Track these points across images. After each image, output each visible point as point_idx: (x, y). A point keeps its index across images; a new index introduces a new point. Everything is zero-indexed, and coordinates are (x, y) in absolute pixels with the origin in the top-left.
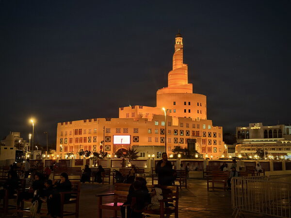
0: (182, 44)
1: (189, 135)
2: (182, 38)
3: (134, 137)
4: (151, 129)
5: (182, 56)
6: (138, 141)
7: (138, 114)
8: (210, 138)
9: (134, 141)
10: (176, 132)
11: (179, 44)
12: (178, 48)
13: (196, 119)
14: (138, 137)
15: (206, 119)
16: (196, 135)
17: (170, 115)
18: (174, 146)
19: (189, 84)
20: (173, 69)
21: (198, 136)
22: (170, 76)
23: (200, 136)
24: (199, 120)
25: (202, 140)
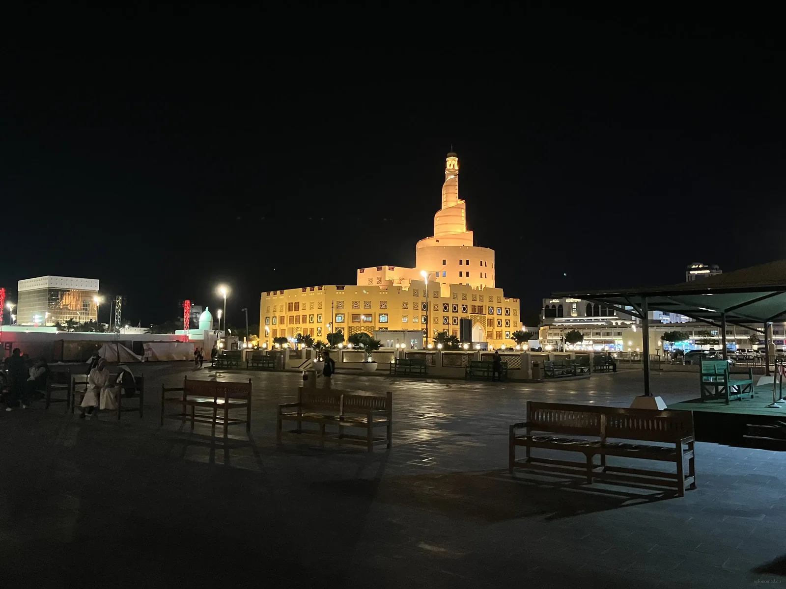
0: (457, 168)
1: (466, 312)
2: (457, 159)
4: (407, 303)
5: (457, 187)
6: (387, 322)
7: (387, 279)
8: (499, 317)
9: (380, 322)
10: (446, 308)
12: (451, 174)
13: (477, 288)
14: (387, 315)
15: (494, 287)
16: (477, 312)
17: (437, 281)
18: (444, 330)
19: (467, 232)
20: (443, 207)
21: (481, 314)
22: (438, 218)
23: (484, 313)
24: (483, 288)
25: (488, 319)
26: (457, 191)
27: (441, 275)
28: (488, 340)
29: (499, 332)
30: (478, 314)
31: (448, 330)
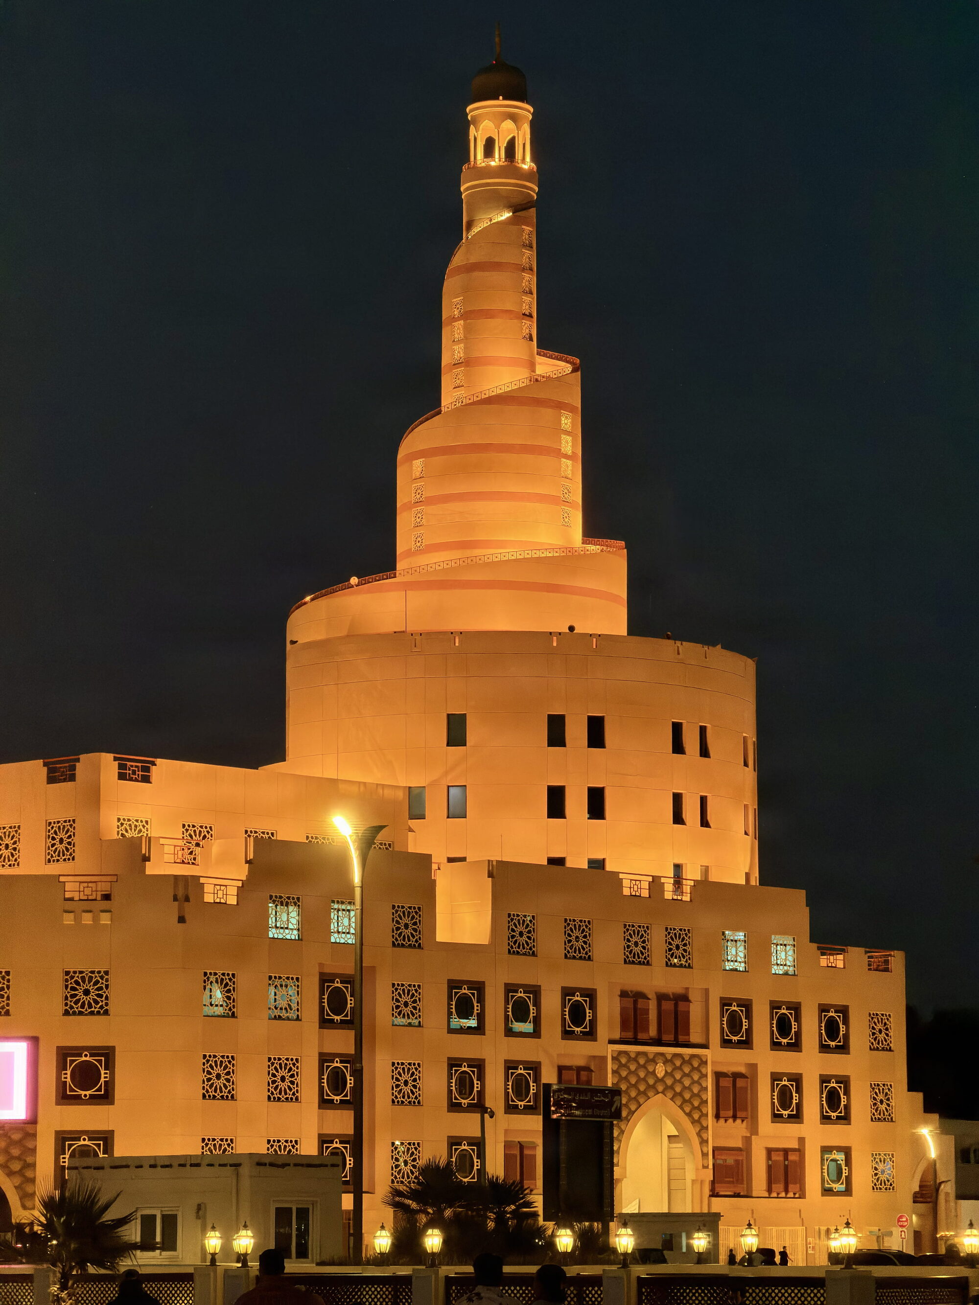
0: (527, 164)
1: (591, 1035)
2: (526, 110)
3: (64, 1054)
4: (228, 984)
5: (530, 280)
6: (106, 1097)
7: (111, 832)
8: (786, 1062)
9: (65, 1097)
10: (464, 1009)
11: (497, 160)
12: (496, 199)
13: (656, 883)
14: (107, 1055)
15: (755, 881)
16: (653, 1032)
17: (416, 845)
18: (453, 1142)
19: (593, 548)
20: (449, 397)
21: (677, 1044)
22: (418, 464)
23: (695, 1037)
24: (687, 886)
25: (718, 1075)
26: (530, 303)
27: (435, 807)
28: (718, 1205)
29: (786, 1152)
30: (658, 1042)
31: (479, 1144)
